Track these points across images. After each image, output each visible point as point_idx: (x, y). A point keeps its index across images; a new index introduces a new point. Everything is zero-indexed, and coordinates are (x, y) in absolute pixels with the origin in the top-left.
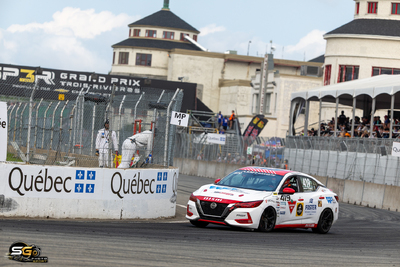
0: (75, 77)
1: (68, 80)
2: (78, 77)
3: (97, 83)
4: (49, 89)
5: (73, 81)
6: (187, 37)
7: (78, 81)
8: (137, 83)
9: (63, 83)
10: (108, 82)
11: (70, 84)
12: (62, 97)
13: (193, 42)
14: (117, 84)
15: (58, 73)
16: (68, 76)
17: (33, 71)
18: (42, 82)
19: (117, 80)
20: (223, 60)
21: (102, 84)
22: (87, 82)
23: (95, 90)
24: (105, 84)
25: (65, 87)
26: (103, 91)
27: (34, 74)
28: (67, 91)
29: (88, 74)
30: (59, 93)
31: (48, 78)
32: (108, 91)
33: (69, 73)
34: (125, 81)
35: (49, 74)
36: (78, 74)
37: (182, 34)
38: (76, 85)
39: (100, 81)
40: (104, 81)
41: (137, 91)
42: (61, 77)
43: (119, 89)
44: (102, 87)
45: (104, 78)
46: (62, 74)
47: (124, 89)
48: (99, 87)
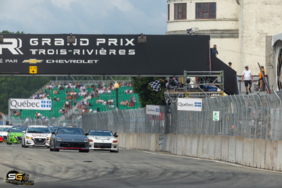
0: (48, 41)
1: (39, 47)
2: (53, 42)
3: (78, 47)
4: (16, 60)
5: (46, 47)
7: (53, 46)
8: (130, 42)
9: (34, 52)
10: (93, 45)
11: (44, 52)
12: (33, 70)
14: (105, 46)
15: (25, 38)
16: (40, 41)
18: (6, 53)
19: (104, 41)
21: (85, 48)
22: (64, 47)
23: (77, 57)
24: (89, 48)
25: (37, 56)
26: (86, 57)
30: (29, 65)
32: (94, 56)
33: (40, 37)
34: (115, 41)
36: (53, 37)
38: (51, 52)
39: (81, 44)
40: (87, 44)
41: (132, 52)
42: (31, 44)
43: (108, 52)
44: (86, 52)
45: (87, 40)
46: (31, 40)
47: (114, 52)
48: (81, 52)
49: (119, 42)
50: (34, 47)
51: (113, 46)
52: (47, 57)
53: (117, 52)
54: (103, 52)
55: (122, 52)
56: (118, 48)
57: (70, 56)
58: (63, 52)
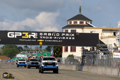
0: (46, 34)
1: (43, 36)
2: (47, 34)
3: (56, 36)
4: (35, 40)
5: (45, 36)
6: (88, 23)
7: (47, 36)
8: (73, 35)
9: (41, 37)
10: (61, 36)
11: (44, 37)
12: (41, 43)
13: (91, 24)
14: (65, 36)
15: (38, 33)
16: (43, 34)
17: (28, 33)
18: (32, 38)
19: (64, 34)
20: (102, 30)
21: (58, 36)
22: (51, 36)
23: (55, 39)
24: (59, 36)
25: (42, 39)
26: (58, 40)
27: (28, 34)
28: (43, 41)
29: (51, 33)
30: (39, 42)
31: (34, 35)
32: (61, 39)
33: (43, 33)
35: (35, 34)
36: (47, 33)
37: (86, 22)
38: (47, 38)
39: (57, 35)
40: (59, 35)
41: (73, 38)
42: (40, 35)
43: (65, 38)
44: (58, 38)
45: (59, 34)
46: (40, 33)
47: (67, 38)
48: (57, 38)
49: (69, 35)
50: (41, 36)
51: (67, 36)
52: (45, 39)
53: (69, 38)
54: (64, 38)
55: (70, 38)
56: (69, 37)
57: (53, 39)
58: (51, 38)
